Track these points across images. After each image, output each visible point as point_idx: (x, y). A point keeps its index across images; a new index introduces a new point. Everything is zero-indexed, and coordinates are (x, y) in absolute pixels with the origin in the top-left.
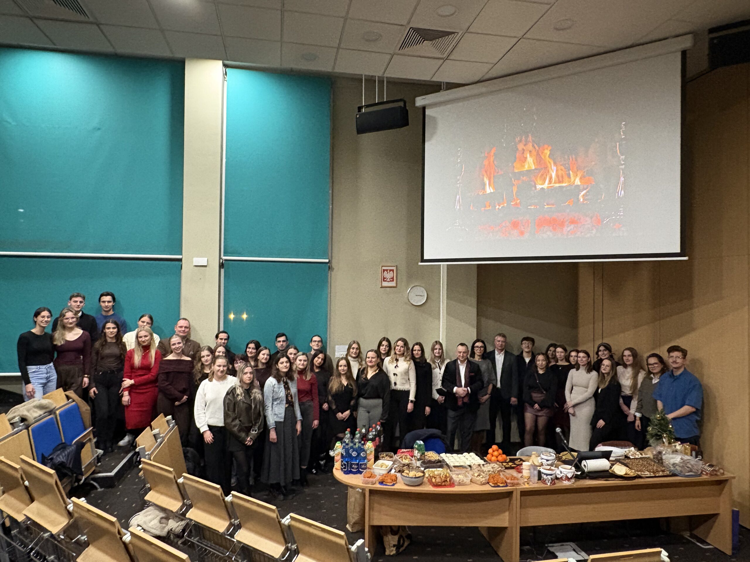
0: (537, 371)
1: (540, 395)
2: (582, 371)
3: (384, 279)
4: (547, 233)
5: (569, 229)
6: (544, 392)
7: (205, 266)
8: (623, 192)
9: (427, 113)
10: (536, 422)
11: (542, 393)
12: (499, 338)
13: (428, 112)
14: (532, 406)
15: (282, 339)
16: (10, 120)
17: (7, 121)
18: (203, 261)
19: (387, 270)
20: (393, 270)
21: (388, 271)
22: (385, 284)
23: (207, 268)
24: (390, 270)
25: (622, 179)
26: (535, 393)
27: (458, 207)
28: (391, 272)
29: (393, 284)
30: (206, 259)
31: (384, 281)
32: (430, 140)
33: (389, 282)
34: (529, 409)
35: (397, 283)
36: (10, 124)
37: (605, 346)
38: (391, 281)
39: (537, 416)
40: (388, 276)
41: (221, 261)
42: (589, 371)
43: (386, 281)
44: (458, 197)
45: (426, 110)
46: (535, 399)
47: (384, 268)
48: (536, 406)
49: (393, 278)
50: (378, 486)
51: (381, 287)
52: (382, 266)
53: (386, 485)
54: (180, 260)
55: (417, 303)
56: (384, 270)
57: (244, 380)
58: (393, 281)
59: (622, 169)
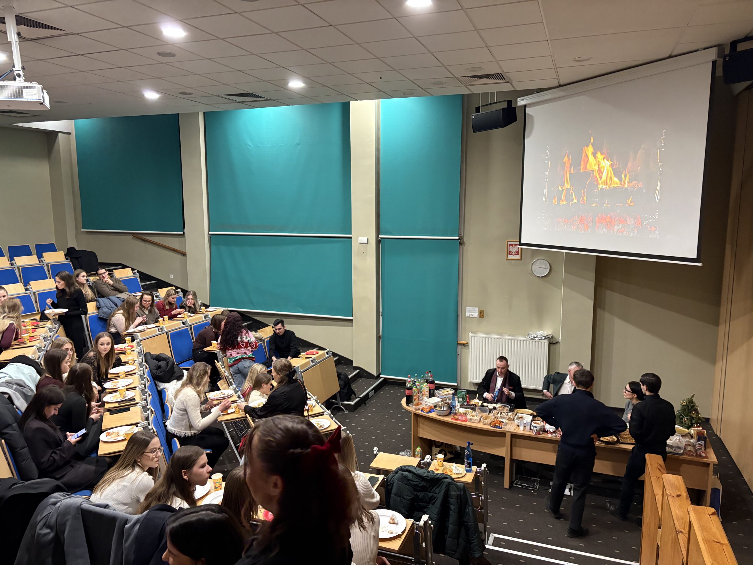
3: (510, 253)
7: (367, 243)
8: (659, 197)
9: (527, 112)
13: (528, 110)
16: (250, 144)
17: (249, 145)
18: (364, 240)
19: (512, 245)
21: (514, 246)
22: (510, 257)
23: (368, 245)
25: (659, 185)
27: (545, 200)
28: (516, 246)
29: (518, 257)
30: (367, 238)
31: (509, 254)
32: (528, 137)
33: (514, 255)
35: (521, 257)
36: (250, 146)
38: (516, 254)
40: (514, 250)
41: (379, 239)
43: (511, 254)
44: (545, 190)
45: (527, 109)
47: (509, 243)
49: (518, 252)
50: (419, 412)
51: (507, 260)
52: (508, 242)
53: (424, 412)
54: (351, 238)
55: (540, 274)
56: (510, 245)
58: (518, 254)
59: (660, 175)
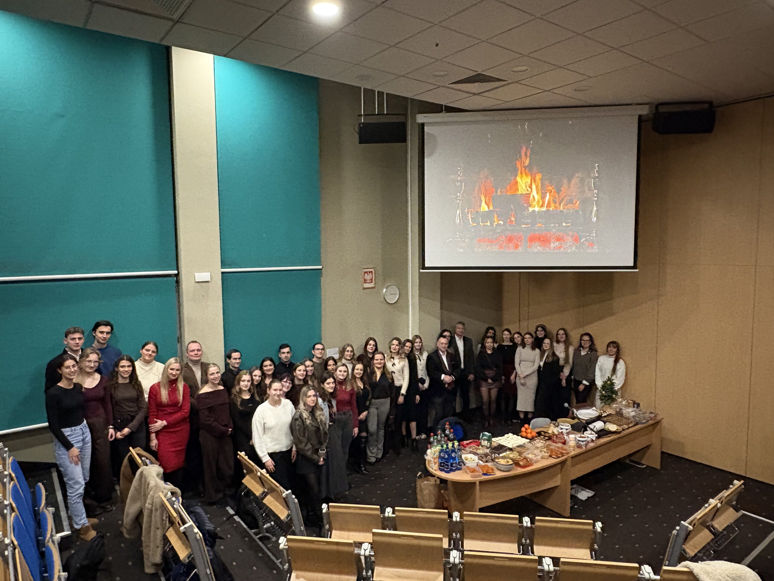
0: (486, 352)
1: (491, 372)
2: (528, 349)
3: (365, 281)
4: (537, 248)
5: (555, 245)
6: (495, 369)
7: (209, 282)
8: (595, 219)
10: (489, 393)
11: (493, 370)
12: (460, 326)
13: (426, 129)
14: (486, 381)
15: (286, 350)
18: (204, 276)
20: (372, 272)
21: (368, 273)
23: (210, 284)
24: (370, 272)
25: (595, 208)
26: (487, 370)
27: (458, 221)
28: (371, 273)
29: (372, 285)
30: (209, 273)
31: (365, 283)
33: (369, 283)
34: (484, 383)
35: (375, 284)
37: (542, 327)
39: (490, 389)
40: (368, 277)
42: (533, 348)
43: (367, 283)
44: (458, 211)
45: (425, 127)
46: (489, 376)
47: (365, 270)
48: (490, 381)
49: (372, 280)
51: (363, 289)
52: (363, 269)
54: (175, 275)
55: (391, 301)
56: (365, 272)
57: (309, 403)
58: (372, 282)
59: (596, 201)
